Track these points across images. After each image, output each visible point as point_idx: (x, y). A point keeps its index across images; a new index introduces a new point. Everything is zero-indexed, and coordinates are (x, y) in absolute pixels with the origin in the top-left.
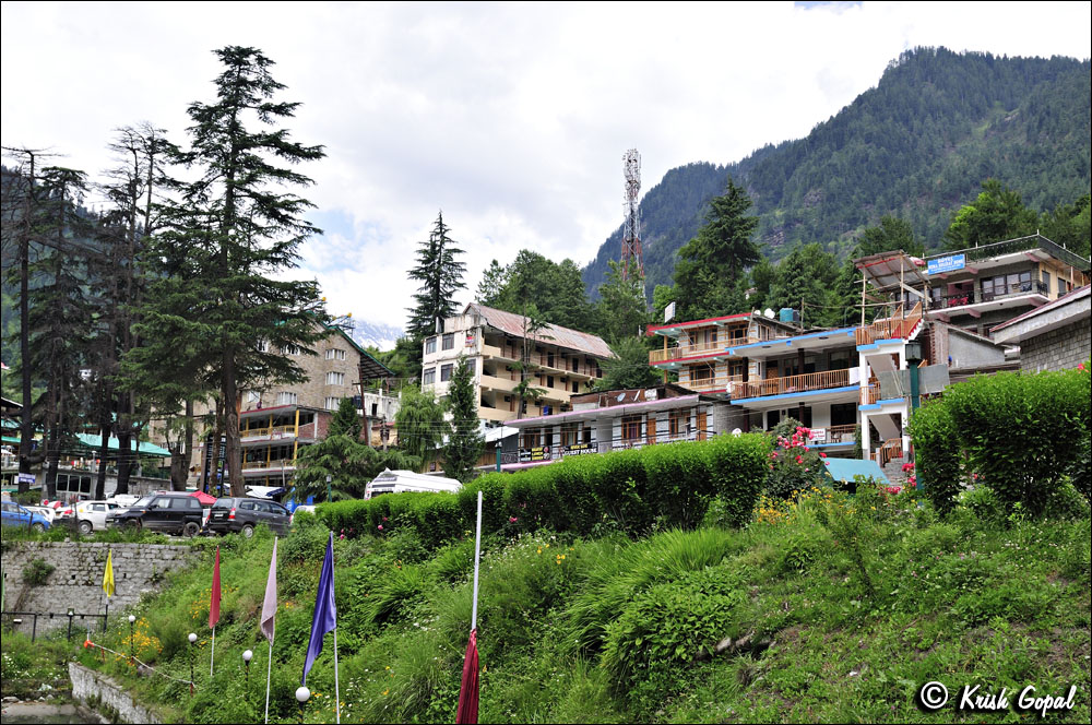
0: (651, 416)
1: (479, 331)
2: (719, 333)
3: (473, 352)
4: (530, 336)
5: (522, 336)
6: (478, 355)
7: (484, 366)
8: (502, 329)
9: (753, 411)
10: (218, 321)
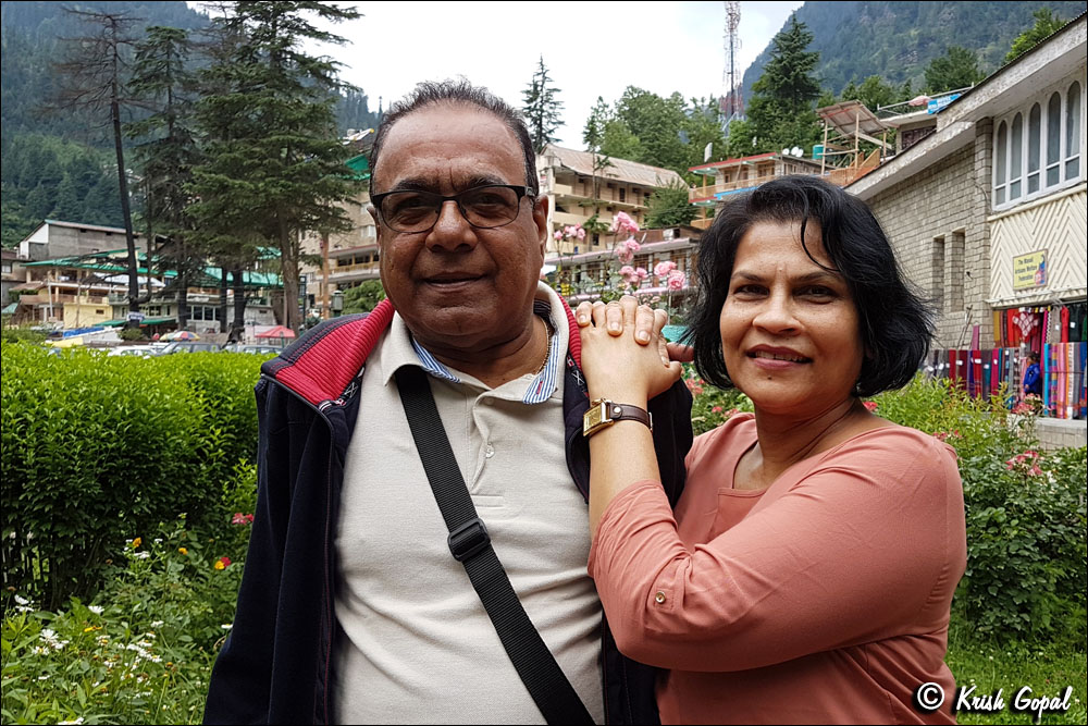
0: (656, 257)
1: (551, 172)
2: (750, 172)
4: (597, 174)
5: (592, 174)
7: (557, 204)
8: (573, 168)
10: (262, 179)
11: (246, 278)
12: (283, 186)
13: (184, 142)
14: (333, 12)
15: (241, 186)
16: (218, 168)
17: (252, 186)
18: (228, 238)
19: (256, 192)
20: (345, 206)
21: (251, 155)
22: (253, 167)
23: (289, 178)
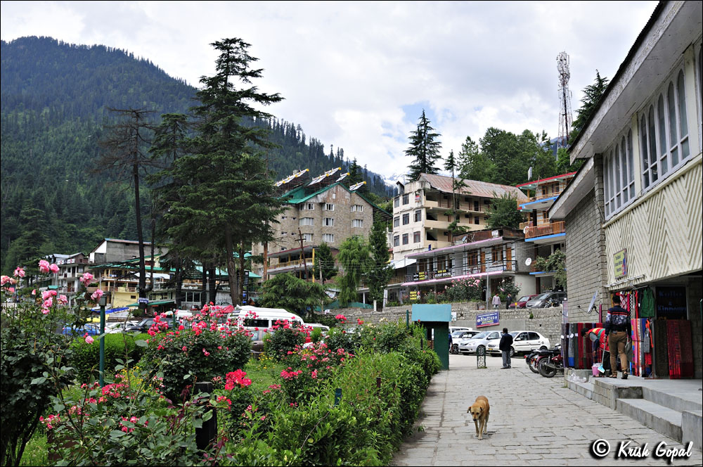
0: (483, 250)
1: (423, 192)
2: (560, 186)
3: (420, 206)
4: (456, 192)
5: (451, 191)
6: (422, 207)
7: (427, 213)
8: (439, 189)
10: (214, 208)
11: (217, 273)
12: (226, 212)
14: (263, 98)
15: (200, 214)
16: (188, 203)
17: (207, 214)
18: (192, 248)
19: (210, 217)
20: (270, 223)
21: (207, 194)
22: (209, 201)
23: (231, 207)
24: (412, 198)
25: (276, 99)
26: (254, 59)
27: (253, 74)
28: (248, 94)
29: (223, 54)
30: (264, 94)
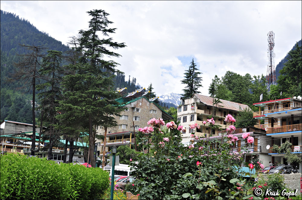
1: (196, 105)
2: (279, 106)
3: (194, 112)
4: (215, 105)
5: (212, 106)
6: (195, 113)
7: (198, 117)
8: (205, 103)
9: (276, 138)
10: (85, 106)
12: (92, 108)
13: (57, 92)
14: (115, 45)
15: (77, 109)
16: (69, 102)
17: (81, 108)
18: (70, 128)
19: (82, 110)
20: (115, 116)
21: (81, 97)
22: (81, 101)
23: (94, 105)
24: (189, 107)
25: (122, 46)
26: (111, 22)
27: (110, 31)
28: (107, 42)
29: (93, 19)
30: (116, 43)
